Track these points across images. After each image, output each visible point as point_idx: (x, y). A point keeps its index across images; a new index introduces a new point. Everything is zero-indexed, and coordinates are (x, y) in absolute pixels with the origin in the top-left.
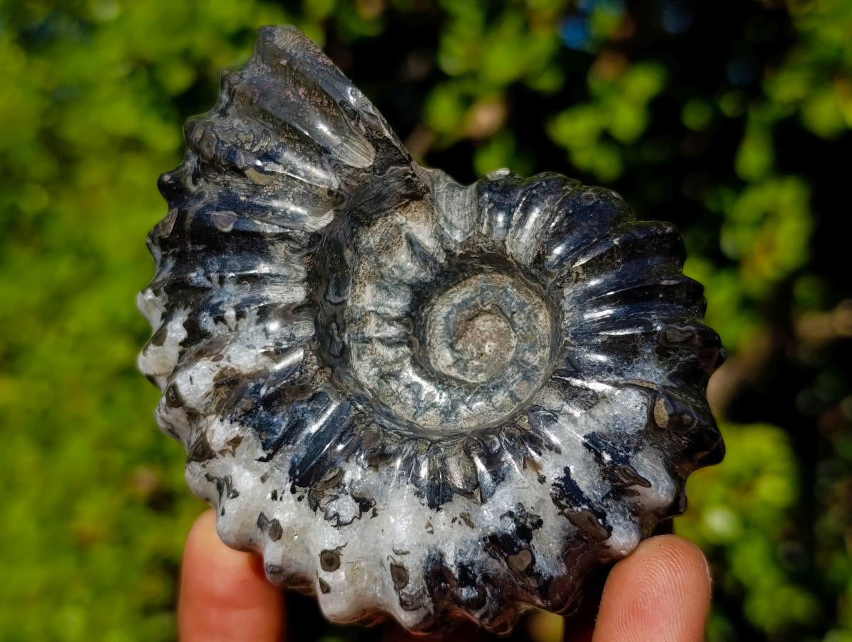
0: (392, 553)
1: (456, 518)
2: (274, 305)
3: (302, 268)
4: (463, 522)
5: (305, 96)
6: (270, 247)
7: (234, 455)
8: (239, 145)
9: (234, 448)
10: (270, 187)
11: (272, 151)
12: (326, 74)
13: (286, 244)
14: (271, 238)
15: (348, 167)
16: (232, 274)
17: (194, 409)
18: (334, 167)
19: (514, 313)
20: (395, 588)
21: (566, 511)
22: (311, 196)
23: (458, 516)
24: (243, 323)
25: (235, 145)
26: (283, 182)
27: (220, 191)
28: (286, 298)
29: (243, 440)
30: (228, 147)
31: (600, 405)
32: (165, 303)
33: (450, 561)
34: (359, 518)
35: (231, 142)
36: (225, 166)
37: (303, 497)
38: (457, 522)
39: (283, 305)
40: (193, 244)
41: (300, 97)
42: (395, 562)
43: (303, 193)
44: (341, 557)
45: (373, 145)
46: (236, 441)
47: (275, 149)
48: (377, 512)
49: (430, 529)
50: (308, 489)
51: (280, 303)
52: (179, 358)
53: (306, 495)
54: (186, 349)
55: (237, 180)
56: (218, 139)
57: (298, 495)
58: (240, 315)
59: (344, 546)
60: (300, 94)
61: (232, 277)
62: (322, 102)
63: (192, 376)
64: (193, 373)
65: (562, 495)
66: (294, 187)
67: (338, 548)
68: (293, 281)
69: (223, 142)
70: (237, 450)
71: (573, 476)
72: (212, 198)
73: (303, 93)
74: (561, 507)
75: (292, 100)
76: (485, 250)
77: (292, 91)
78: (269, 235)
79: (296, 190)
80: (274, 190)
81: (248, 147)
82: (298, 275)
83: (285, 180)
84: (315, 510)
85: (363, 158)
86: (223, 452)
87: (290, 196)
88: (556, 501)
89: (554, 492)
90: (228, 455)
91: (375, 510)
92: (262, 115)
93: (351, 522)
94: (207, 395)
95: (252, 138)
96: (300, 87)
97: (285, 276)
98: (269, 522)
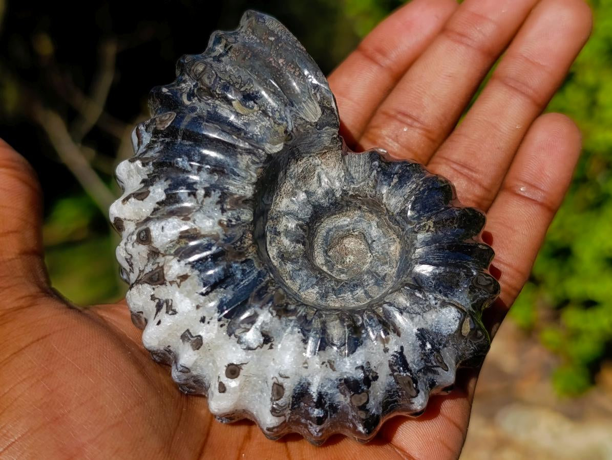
0: (277, 375)
1: (325, 362)
2: (232, 194)
3: (255, 175)
4: (328, 365)
5: (283, 65)
6: (239, 156)
7: (179, 286)
8: (232, 83)
9: (181, 281)
10: (247, 117)
11: (253, 94)
12: (302, 55)
13: (250, 157)
14: (242, 150)
15: (301, 119)
16: (208, 166)
17: (157, 249)
18: (292, 116)
19: (374, 241)
20: (271, 399)
21: (396, 374)
22: (273, 130)
23: (326, 361)
24: (208, 200)
25: (229, 83)
26: (257, 116)
27: (209, 110)
28: (240, 191)
29: (189, 278)
30: (224, 83)
31: (431, 312)
32: (148, 173)
33: (314, 390)
34: (261, 348)
35: (225, 80)
36: (219, 94)
37: (224, 325)
38: (325, 365)
39: (238, 196)
40: (183, 139)
41: (279, 64)
42: (278, 381)
43: (268, 127)
44: (241, 370)
45: (322, 109)
46: (184, 277)
47: (255, 93)
48: (273, 346)
49: (306, 365)
50: (229, 320)
51: (236, 194)
52: (153, 212)
53: (227, 324)
54: (160, 207)
55: (223, 106)
56: (217, 75)
57: (221, 323)
58: (207, 194)
59: (246, 364)
60: (280, 62)
61: (208, 168)
62: (294, 72)
63: (164, 226)
65: (396, 363)
66: (263, 121)
67: (242, 364)
68: (247, 182)
69: (220, 79)
70: (183, 283)
71: (405, 353)
72: (202, 113)
73: (282, 63)
74: (393, 371)
75: (273, 65)
76: (369, 196)
77: (274, 59)
78: (241, 148)
79: (263, 123)
80: (248, 120)
81: (237, 86)
82: (251, 179)
83: (258, 115)
84: (230, 335)
85: (312, 115)
86: (171, 283)
87: (258, 126)
88: (391, 366)
89: (392, 360)
90: (175, 285)
91: (272, 345)
92: (250, 69)
93: (255, 349)
94: (171, 242)
95: (240, 81)
96: (281, 58)
97: (243, 177)
98: (192, 337)
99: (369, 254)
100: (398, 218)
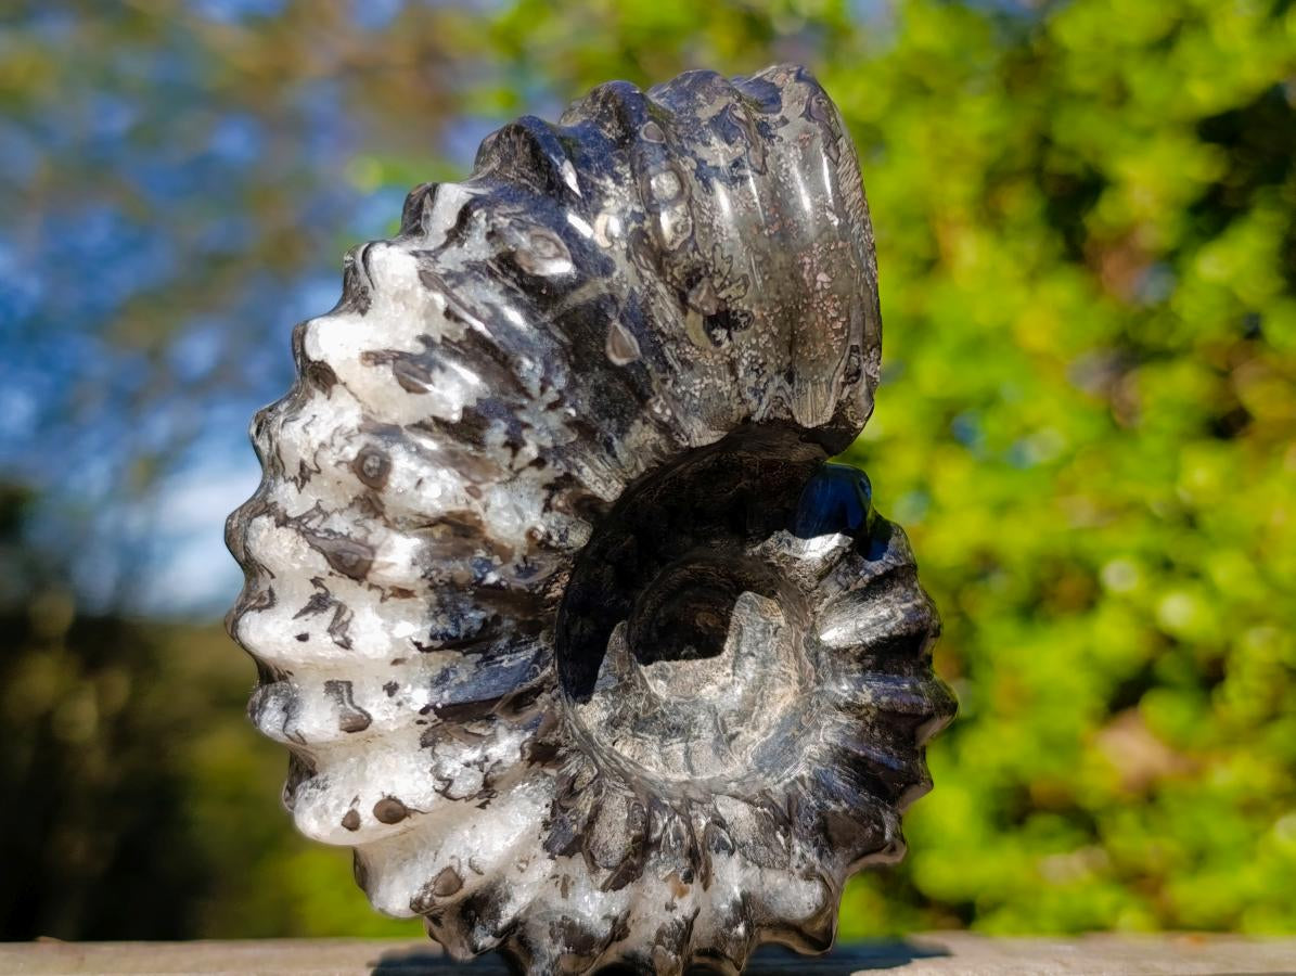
0: (464, 860)
1: (557, 876)
2: (580, 485)
3: (643, 469)
4: (560, 885)
5: (823, 288)
6: (638, 422)
7: (383, 599)
8: (711, 270)
9: (392, 595)
10: (697, 352)
11: (735, 313)
12: (868, 295)
13: (657, 436)
14: (652, 417)
15: (789, 412)
16: (572, 412)
17: (383, 506)
18: (777, 397)
20: (426, 886)
21: (659, 947)
22: (726, 403)
23: (561, 876)
24: (532, 473)
25: (707, 266)
26: (716, 362)
27: (636, 289)
28: (598, 484)
29: (413, 599)
30: (698, 261)
31: (781, 872)
32: (447, 335)
33: (509, 912)
34: (467, 801)
35: (703, 256)
36: (674, 278)
37: (426, 723)
38: (556, 880)
39: (589, 493)
40: (556, 322)
41: (815, 281)
42: (459, 870)
43: (722, 393)
44: (407, 818)
45: (834, 416)
46: (403, 593)
47: (739, 313)
48: (488, 806)
49: (523, 866)
50: (440, 721)
51: (587, 488)
52: (415, 426)
53: (430, 725)
54: (435, 429)
55: (669, 303)
56: (693, 233)
57: (424, 718)
58: (539, 462)
59: (422, 813)
60: (818, 278)
61: (570, 415)
62: (834, 319)
63: (425, 480)
64: (429, 478)
65: (673, 935)
66: (720, 378)
67: (415, 810)
68: (621, 474)
69: (696, 249)
70: (392, 600)
71: (697, 923)
72: (621, 288)
73: (822, 283)
74: (659, 941)
75: (805, 276)
76: (799, 584)
77: (812, 263)
78: (653, 413)
79: (719, 382)
80: (696, 359)
81: (717, 283)
82: (631, 472)
83: (720, 362)
84: (424, 745)
85: (810, 413)
86: (373, 587)
87: (706, 381)
88: (660, 933)
89: (669, 925)
90: (376, 594)
91: (488, 802)
92: (759, 258)
93: (455, 800)
94: (420, 515)
95: (726, 271)
96: (826, 271)
97: (619, 462)
98: (351, 702)
99: (729, 671)
100: (823, 655)
